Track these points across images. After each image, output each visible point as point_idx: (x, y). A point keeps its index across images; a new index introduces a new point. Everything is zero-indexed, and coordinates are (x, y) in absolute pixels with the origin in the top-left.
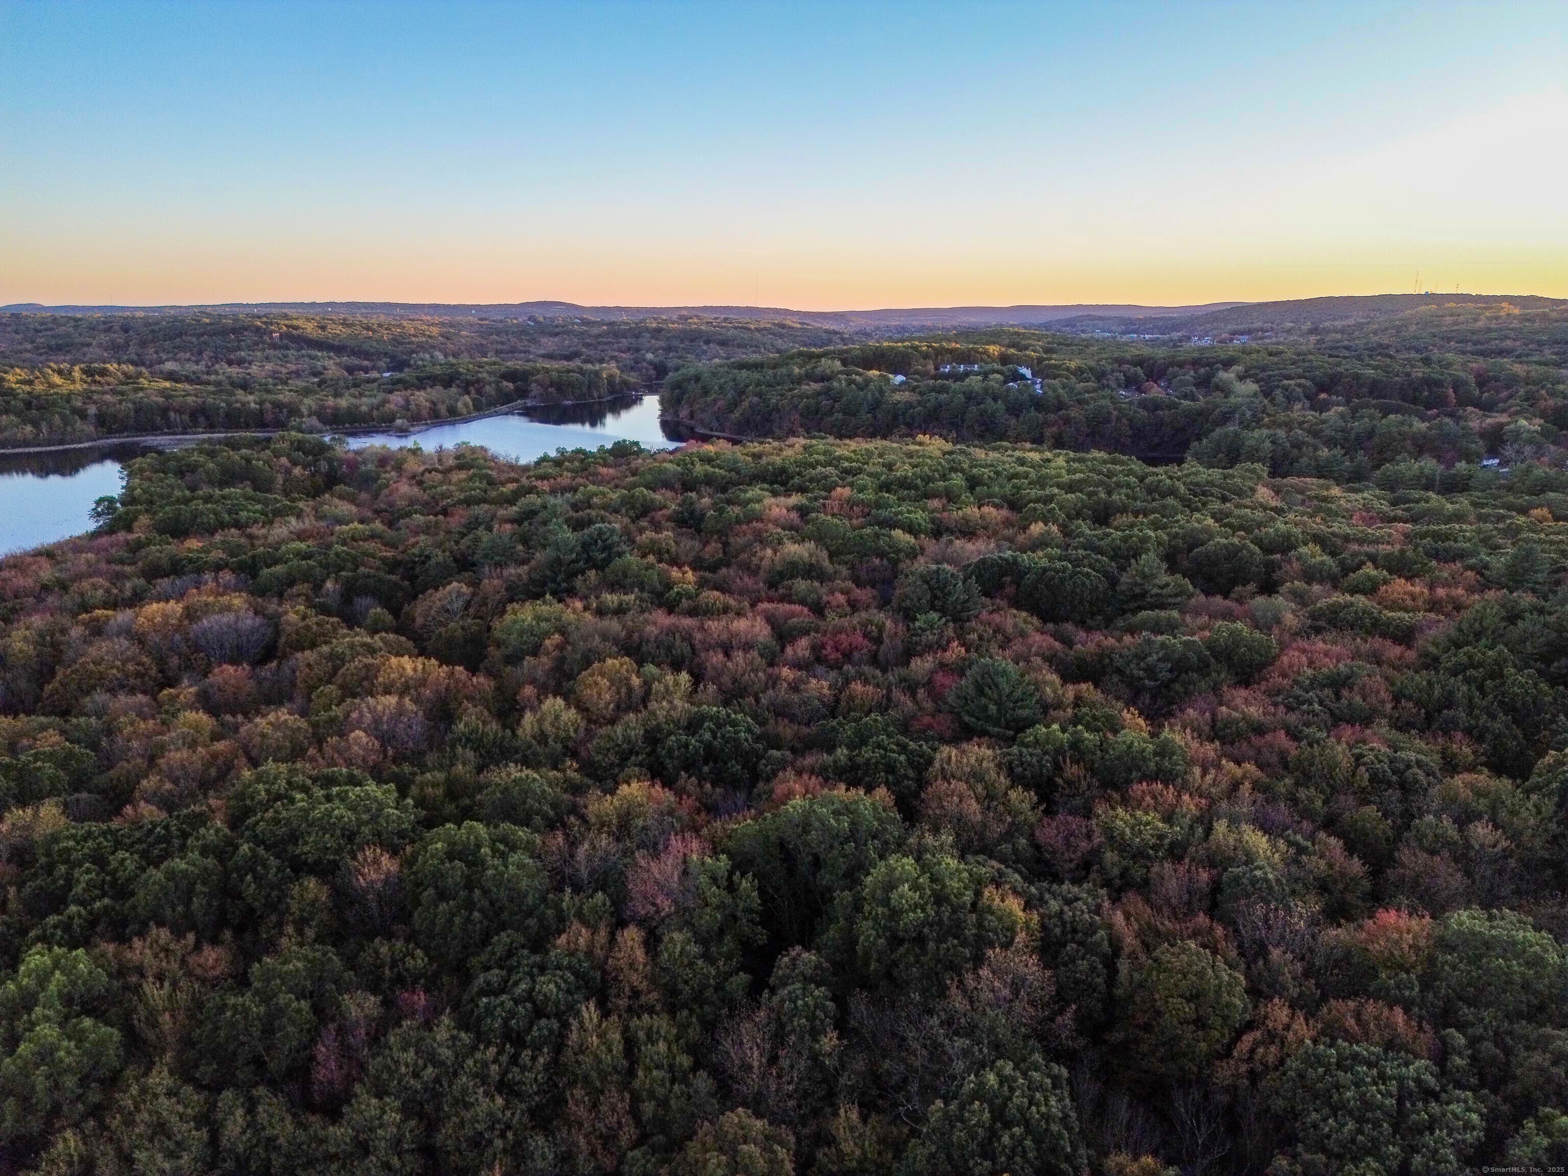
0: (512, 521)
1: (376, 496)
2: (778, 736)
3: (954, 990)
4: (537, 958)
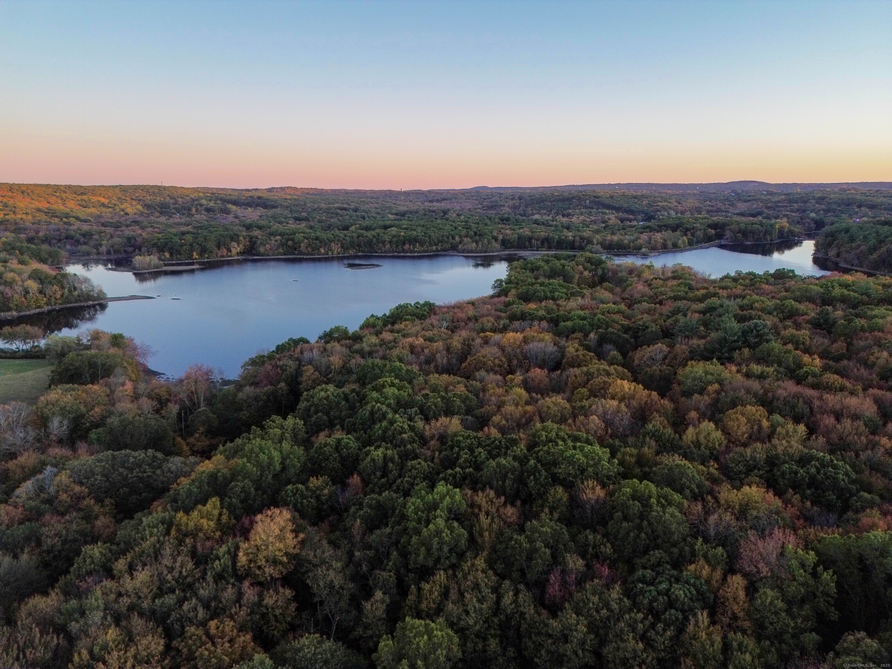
0: (700, 312)
1: (624, 291)
2: (870, 484)
4: (675, 573)
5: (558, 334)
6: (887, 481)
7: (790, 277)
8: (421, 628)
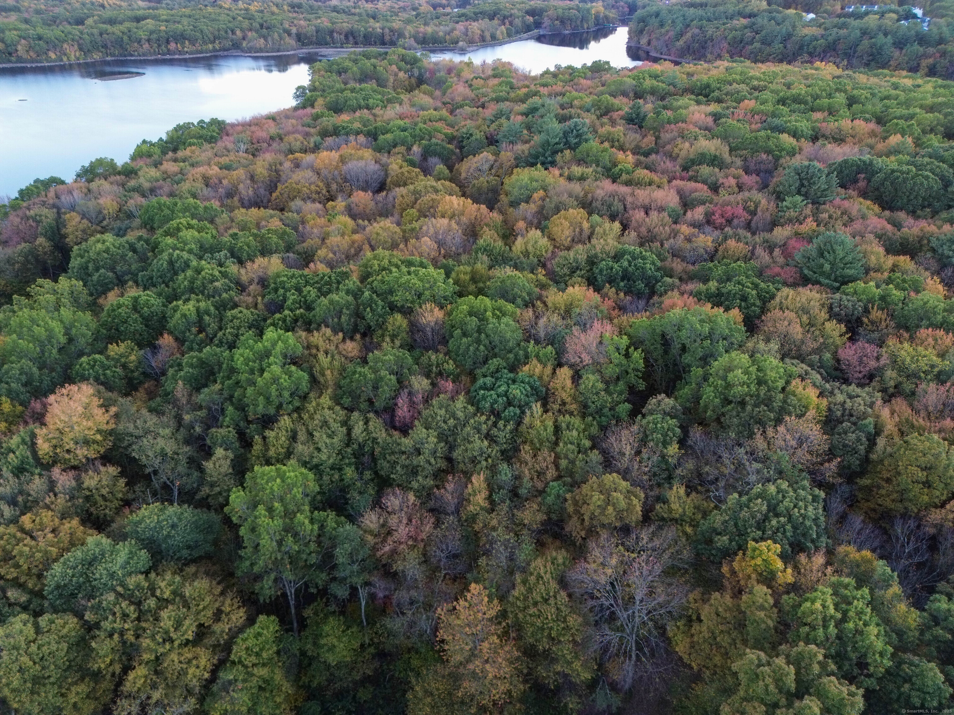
0: (523, 114)
1: (444, 94)
2: (672, 269)
3: (758, 436)
4: (512, 375)
5: (379, 150)
6: (685, 265)
7: (605, 70)
8: (272, 474)
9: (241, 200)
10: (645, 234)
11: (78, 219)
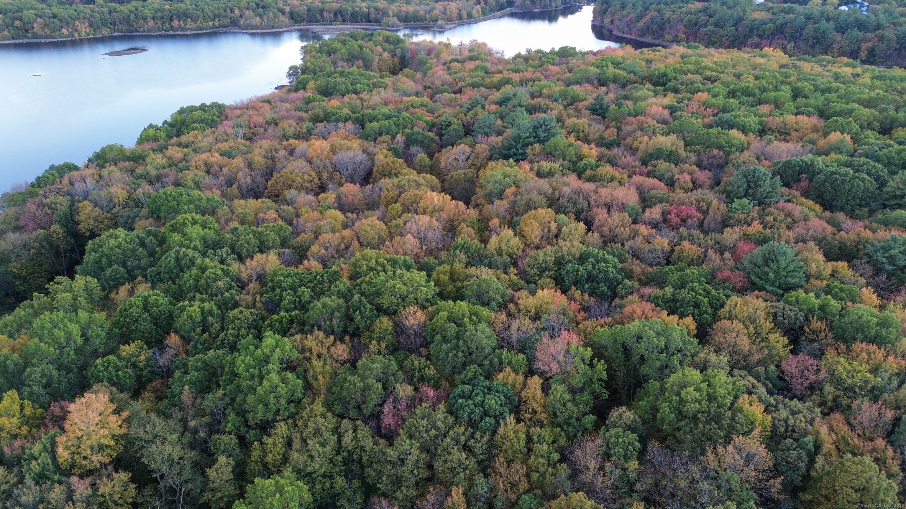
0: (496, 103)
1: (425, 76)
2: (631, 270)
3: (710, 452)
4: (487, 383)
5: (366, 137)
6: (643, 267)
7: (571, 55)
8: (272, 488)
9: (240, 188)
10: (608, 233)
11: (90, 208)
